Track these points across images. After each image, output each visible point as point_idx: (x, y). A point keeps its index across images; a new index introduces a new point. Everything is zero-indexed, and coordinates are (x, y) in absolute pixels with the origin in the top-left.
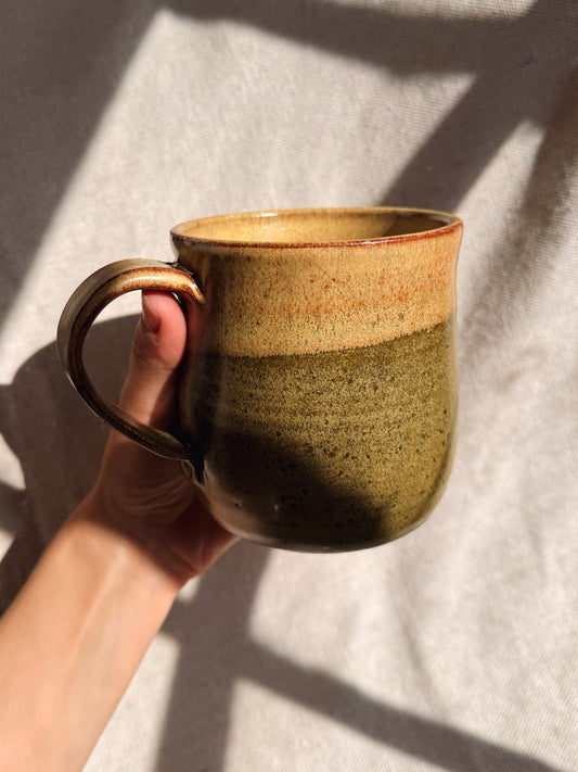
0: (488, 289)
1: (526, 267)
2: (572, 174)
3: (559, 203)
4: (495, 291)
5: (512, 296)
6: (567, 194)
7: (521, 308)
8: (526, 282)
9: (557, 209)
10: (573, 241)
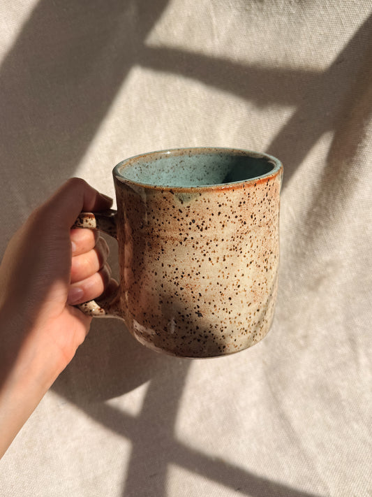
0: (320, 195)
1: (342, 181)
2: (367, 124)
3: (360, 142)
4: (325, 195)
5: (335, 199)
6: (365, 136)
7: (340, 205)
8: (342, 189)
9: (359, 145)
10: (368, 163)
